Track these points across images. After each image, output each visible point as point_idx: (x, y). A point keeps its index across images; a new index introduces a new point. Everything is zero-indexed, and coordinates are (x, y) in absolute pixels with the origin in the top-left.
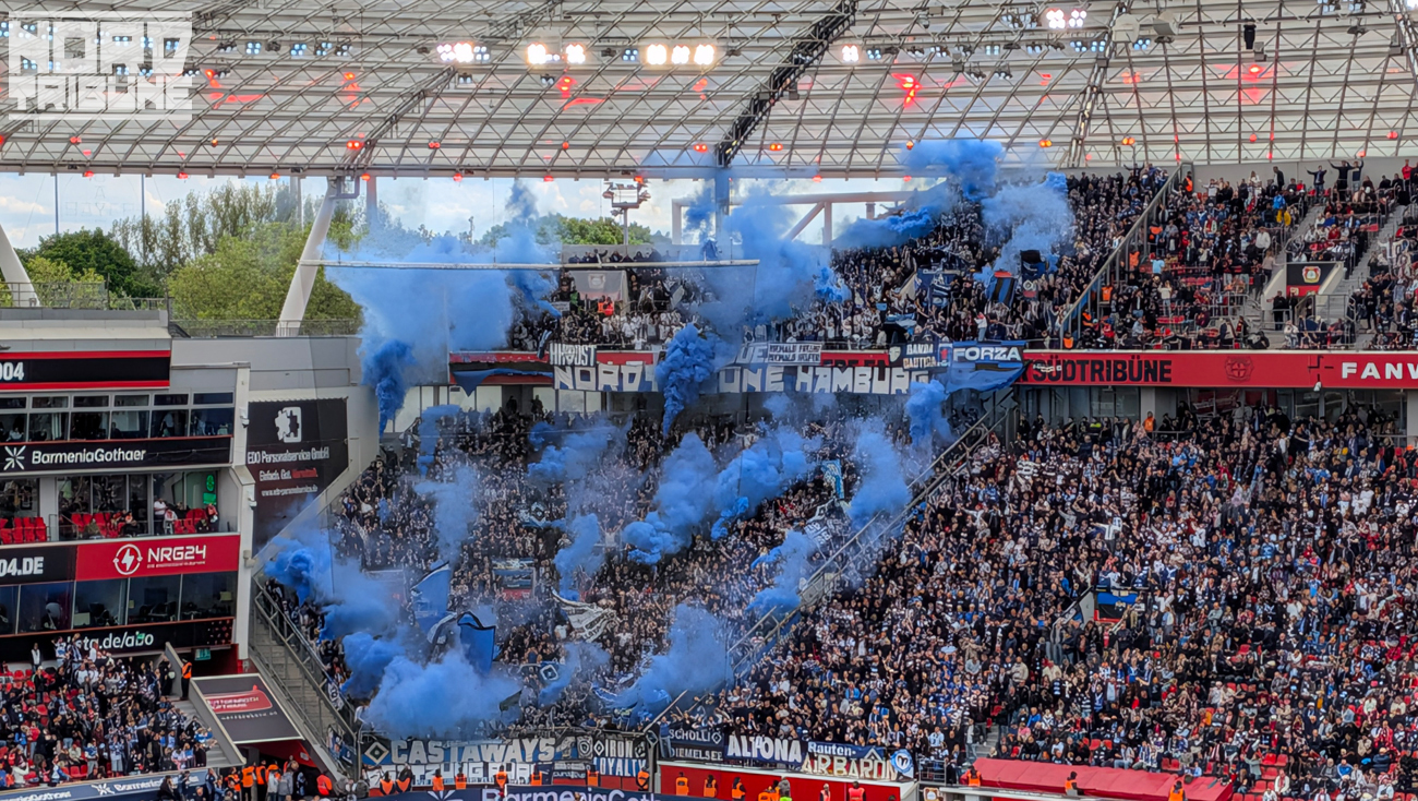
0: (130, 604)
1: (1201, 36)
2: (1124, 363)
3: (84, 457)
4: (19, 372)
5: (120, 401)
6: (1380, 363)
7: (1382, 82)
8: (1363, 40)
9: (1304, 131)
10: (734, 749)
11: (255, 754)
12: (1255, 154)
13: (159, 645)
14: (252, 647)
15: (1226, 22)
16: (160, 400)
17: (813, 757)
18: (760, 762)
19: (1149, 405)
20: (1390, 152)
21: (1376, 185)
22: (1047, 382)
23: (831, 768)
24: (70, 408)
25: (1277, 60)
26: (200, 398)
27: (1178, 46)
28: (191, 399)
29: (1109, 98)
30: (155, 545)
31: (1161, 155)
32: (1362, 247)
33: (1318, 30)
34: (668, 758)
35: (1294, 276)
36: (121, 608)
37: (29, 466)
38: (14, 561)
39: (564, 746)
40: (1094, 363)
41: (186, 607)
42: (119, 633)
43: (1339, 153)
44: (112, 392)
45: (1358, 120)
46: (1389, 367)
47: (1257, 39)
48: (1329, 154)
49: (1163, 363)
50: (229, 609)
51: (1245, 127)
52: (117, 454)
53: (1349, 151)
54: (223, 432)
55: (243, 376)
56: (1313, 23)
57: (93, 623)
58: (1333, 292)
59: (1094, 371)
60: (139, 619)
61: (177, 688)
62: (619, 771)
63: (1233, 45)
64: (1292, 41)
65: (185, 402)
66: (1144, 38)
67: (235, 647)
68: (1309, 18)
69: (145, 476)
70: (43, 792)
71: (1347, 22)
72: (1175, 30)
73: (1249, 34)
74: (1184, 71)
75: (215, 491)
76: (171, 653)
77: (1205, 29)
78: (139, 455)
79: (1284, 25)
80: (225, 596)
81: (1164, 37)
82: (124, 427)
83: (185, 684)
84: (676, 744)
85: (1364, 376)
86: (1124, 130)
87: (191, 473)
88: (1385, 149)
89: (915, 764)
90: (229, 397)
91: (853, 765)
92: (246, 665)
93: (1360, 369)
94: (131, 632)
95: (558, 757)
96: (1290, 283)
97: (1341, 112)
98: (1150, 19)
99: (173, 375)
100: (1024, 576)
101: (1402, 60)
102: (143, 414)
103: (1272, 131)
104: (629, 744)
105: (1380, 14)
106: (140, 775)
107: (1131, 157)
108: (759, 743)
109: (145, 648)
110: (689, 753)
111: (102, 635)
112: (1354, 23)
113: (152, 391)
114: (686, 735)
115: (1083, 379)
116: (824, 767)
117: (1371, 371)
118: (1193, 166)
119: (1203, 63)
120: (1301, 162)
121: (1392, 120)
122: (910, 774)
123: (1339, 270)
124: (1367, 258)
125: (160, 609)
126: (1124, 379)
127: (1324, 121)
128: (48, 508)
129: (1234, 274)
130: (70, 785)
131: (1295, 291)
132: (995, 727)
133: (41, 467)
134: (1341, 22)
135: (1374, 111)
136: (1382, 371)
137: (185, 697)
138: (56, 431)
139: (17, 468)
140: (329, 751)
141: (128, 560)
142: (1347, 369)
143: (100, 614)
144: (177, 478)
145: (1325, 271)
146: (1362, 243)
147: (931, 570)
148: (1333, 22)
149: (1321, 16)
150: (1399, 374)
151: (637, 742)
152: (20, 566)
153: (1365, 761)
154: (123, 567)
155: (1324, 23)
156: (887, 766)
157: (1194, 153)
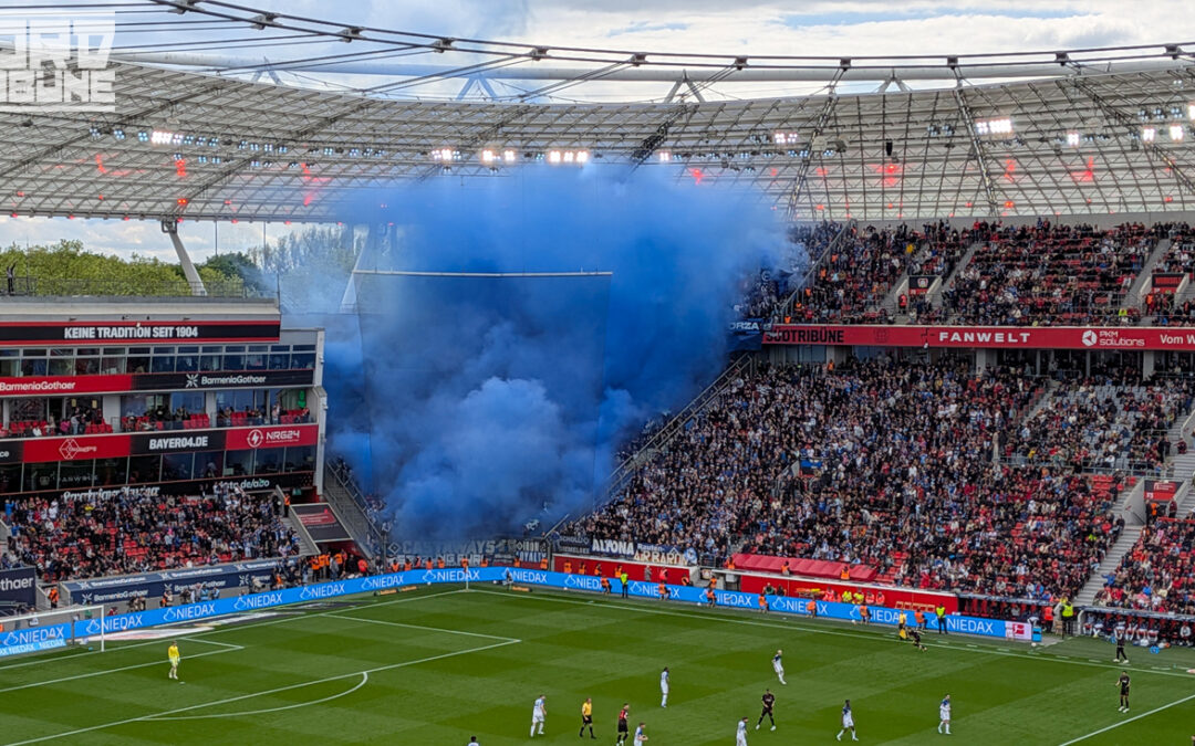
0: (256, 463)
1: (862, 148)
2: (816, 332)
3: (232, 380)
4: (195, 332)
5: (251, 349)
6: (962, 333)
7: (963, 175)
8: (953, 151)
9: (920, 201)
10: (595, 547)
11: (325, 548)
12: (892, 215)
13: (272, 486)
14: (324, 488)
15: (876, 141)
16: (274, 349)
17: (640, 552)
18: (610, 555)
19: (831, 355)
20: (967, 214)
21: (960, 232)
22: (774, 342)
23: (650, 558)
24: (224, 353)
25: (905, 162)
26: (296, 348)
27: (849, 154)
28: (291, 348)
29: (810, 183)
30: (271, 430)
31: (838, 215)
32: (952, 268)
33: (928, 145)
34: (558, 552)
35: (913, 284)
36: (251, 465)
37: (200, 385)
38: (191, 439)
39: (500, 545)
40: (800, 332)
41: (287, 465)
42: (250, 480)
43: (939, 215)
44: (246, 344)
45: (950, 196)
46: (966, 335)
47: (894, 150)
48: (933, 215)
49: (839, 332)
50: (312, 466)
51: (886, 200)
52: (248, 379)
53: (944, 213)
54: (309, 367)
55: (321, 335)
56: (925, 142)
57: (235, 474)
58: (934, 291)
59: (800, 336)
60: (261, 472)
61: (282, 510)
62: (531, 559)
63: (880, 153)
64: (912, 152)
65: (288, 350)
66: (830, 149)
67: (315, 488)
68: (923, 139)
69: (266, 392)
70: (206, 569)
71: (944, 141)
72: (847, 145)
73: (889, 148)
74: (852, 168)
75: (305, 400)
76: (279, 491)
77: (865, 144)
78: (262, 379)
79: (909, 142)
80: (310, 459)
81: (841, 148)
82: (254, 362)
83: (287, 508)
84: (562, 544)
85: (952, 339)
86: (818, 200)
87: (292, 390)
88: (965, 212)
89: (698, 556)
90: (313, 347)
91: (663, 556)
92: (321, 498)
93: (950, 336)
94: (257, 479)
95: (497, 551)
96: (911, 287)
97: (940, 191)
98: (833, 138)
99: (281, 334)
100: (760, 450)
101: (975, 163)
102: (265, 356)
103: (901, 202)
104: (537, 544)
105: (962, 137)
106: (262, 559)
107: (822, 215)
108: (610, 544)
109: (264, 488)
110: (571, 549)
111: (240, 481)
112: (948, 141)
113: (269, 344)
114: (569, 539)
115: (794, 340)
116: (646, 558)
117: (956, 337)
118: (857, 222)
119: (863, 164)
120: (918, 219)
121: (969, 196)
122: (695, 562)
123: (938, 281)
124: (954, 274)
125: (274, 466)
126: (817, 340)
127: (931, 197)
128: (211, 410)
129: (880, 283)
130: (220, 565)
131: (914, 292)
132: (743, 536)
133: (207, 386)
134: (941, 141)
135: (959, 191)
136: (962, 337)
137: (286, 516)
138: (215, 366)
139: (193, 386)
140: (367, 546)
141: (255, 438)
142: (943, 336)
143: (239, 468)
144: (283, 393)
145: (931, 281)
146: (952, 264)
147: (707, 448)
148: (936, 141)
149: (929, 138)
150: (972, 339)
151: (541, 543)
152: (194, 442)
153: (952, 556)
154: (252, 442)
155: (931, 141)
156: (682, 557)
157: (857, 214)
